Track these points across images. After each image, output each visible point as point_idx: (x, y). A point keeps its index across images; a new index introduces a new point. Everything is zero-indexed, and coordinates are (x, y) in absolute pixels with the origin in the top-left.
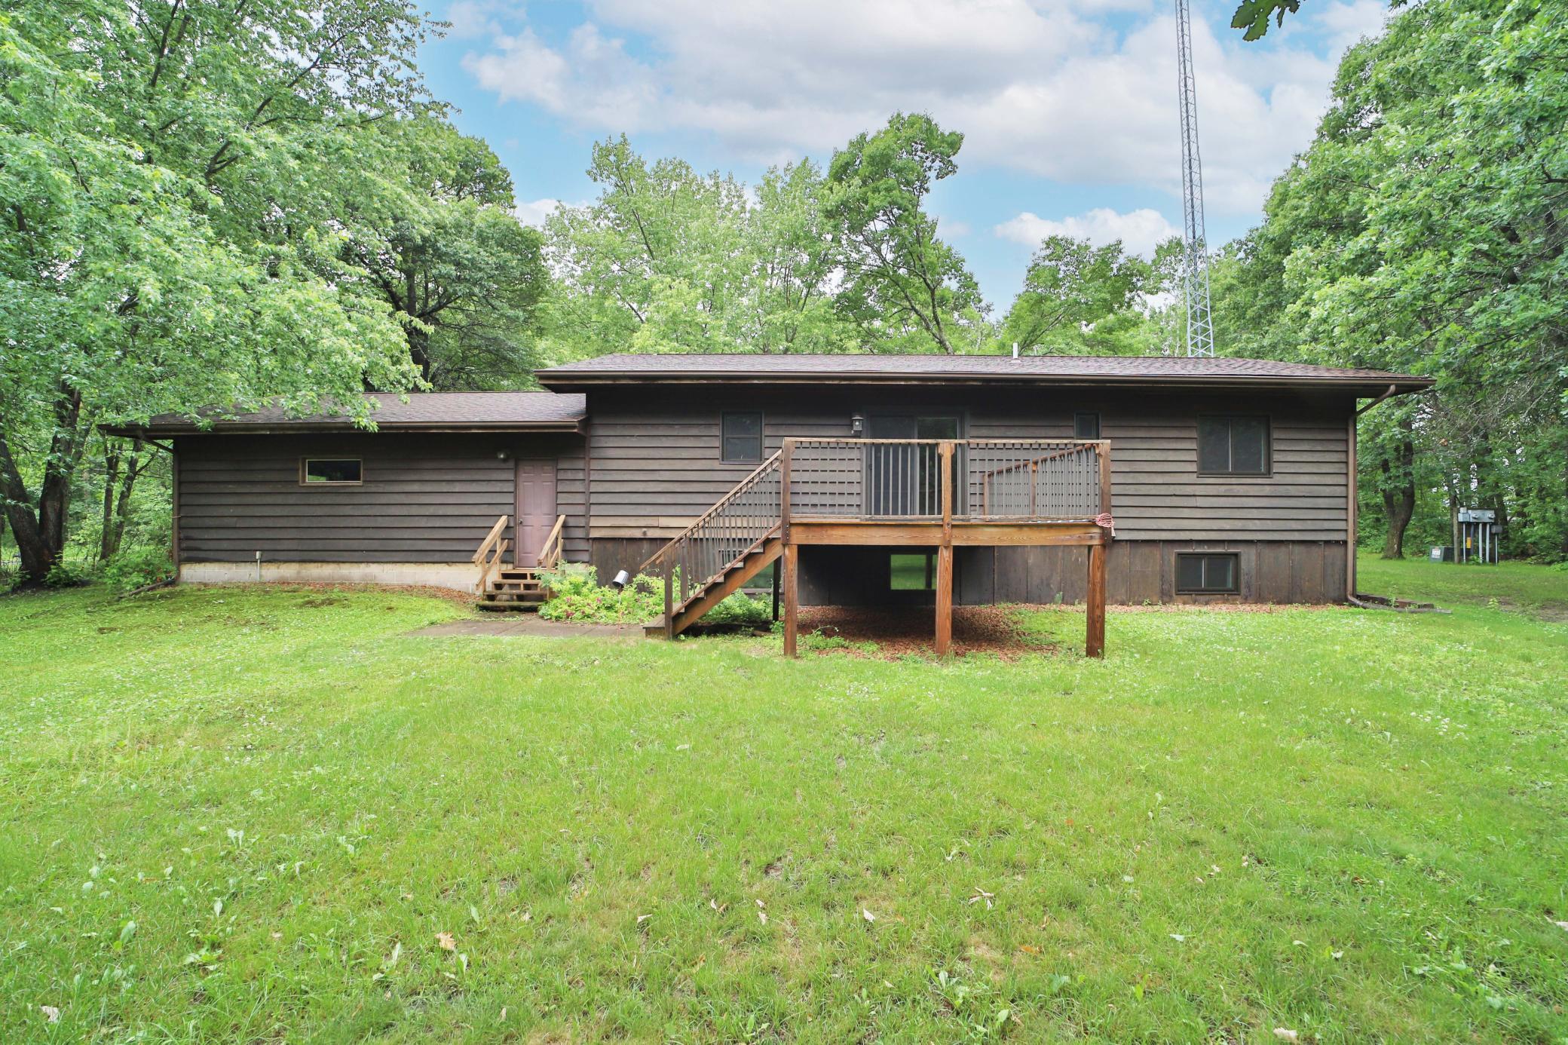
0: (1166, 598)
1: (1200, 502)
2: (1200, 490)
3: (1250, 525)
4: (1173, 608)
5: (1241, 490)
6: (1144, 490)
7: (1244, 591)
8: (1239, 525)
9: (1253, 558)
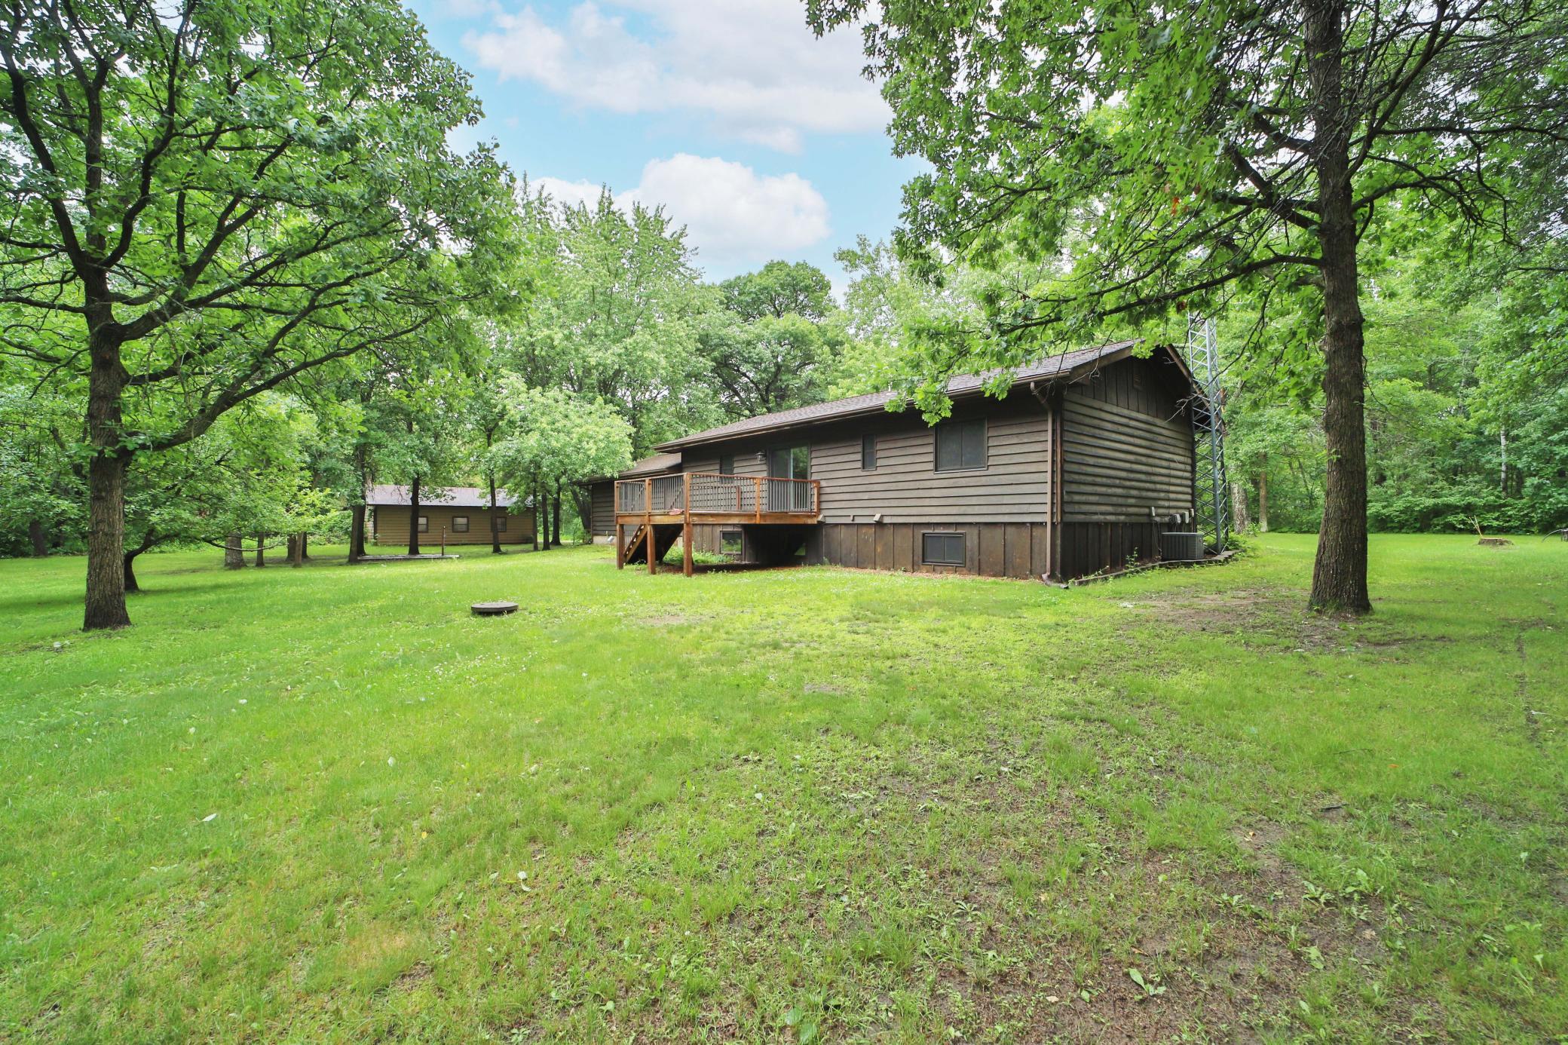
0: (914, 568)
1: (935, 493)
2: (935, 484)
3: (970, 510)
4: (919, 575)
5: (963, 482)
6: (901, 486)
7: (968, 564)
8: (962, 510)
9: (976, 537)
